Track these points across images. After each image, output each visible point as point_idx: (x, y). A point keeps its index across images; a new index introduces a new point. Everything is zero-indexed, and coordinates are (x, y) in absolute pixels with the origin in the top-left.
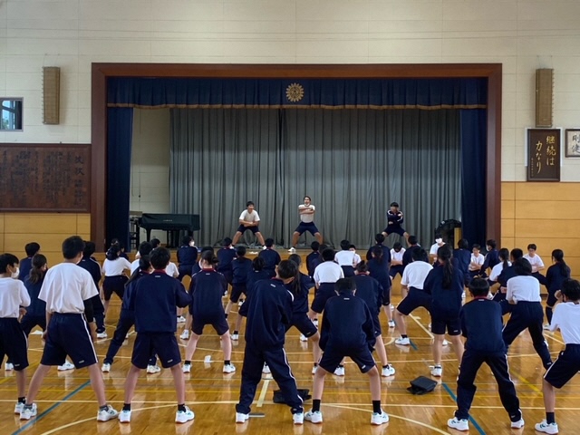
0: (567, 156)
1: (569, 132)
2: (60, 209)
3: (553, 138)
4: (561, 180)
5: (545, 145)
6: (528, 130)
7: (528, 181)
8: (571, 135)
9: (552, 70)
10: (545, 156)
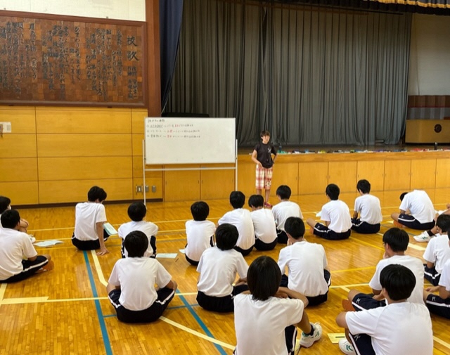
2: (111, 103)
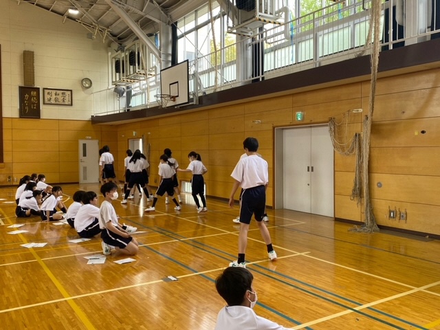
0: (44, 103)
1: (45, 90)
3: (35, 93)
4: (41, 118)
5: (31, 97)
6: (20, 87)
7: (20, 117)
8: (46, 91)
9: (33, 52)
10: (31, 103)
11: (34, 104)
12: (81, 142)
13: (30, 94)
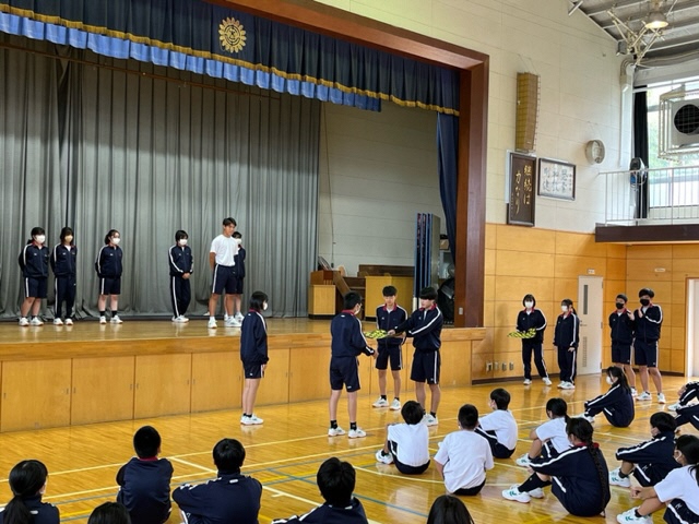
0: (539, 194)
1: (542, 163)
3: (531, 168)
4: (536, 225)
5: (523, 177)
6: (511, 153)
7: (508, 223)
8: (543, 166)
9: (537, 77)
10: (523, 192)
11: (527, 193)
12: (583, 281)
13: (523, 172)
